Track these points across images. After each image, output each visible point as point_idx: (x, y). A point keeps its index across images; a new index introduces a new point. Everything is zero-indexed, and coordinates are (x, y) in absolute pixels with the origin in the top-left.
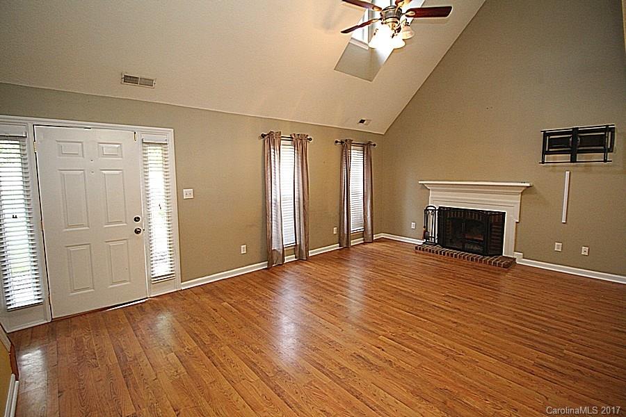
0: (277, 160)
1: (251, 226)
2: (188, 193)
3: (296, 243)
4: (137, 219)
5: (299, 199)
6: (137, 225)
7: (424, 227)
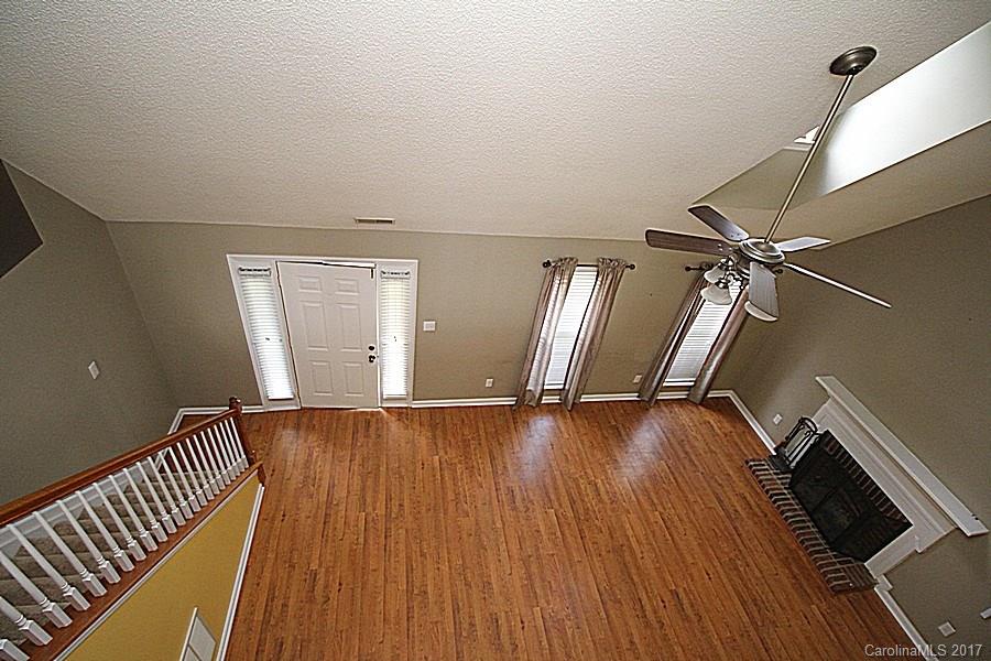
0: (560, 297)
1: (505, 362)
2: (428, 326)
3: (565, 384)
4: (372, 348)
5: (584, 341)
6: (372, 353)
7: (787, 438)
